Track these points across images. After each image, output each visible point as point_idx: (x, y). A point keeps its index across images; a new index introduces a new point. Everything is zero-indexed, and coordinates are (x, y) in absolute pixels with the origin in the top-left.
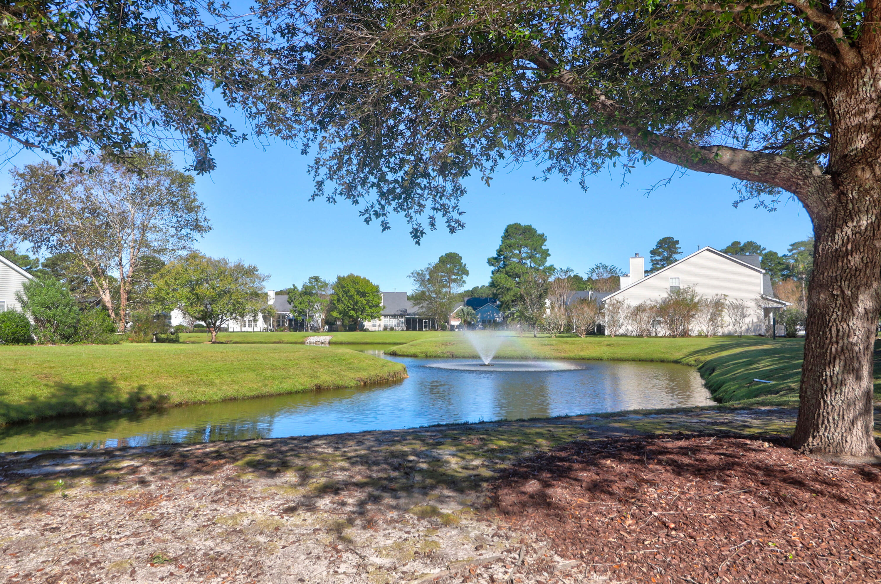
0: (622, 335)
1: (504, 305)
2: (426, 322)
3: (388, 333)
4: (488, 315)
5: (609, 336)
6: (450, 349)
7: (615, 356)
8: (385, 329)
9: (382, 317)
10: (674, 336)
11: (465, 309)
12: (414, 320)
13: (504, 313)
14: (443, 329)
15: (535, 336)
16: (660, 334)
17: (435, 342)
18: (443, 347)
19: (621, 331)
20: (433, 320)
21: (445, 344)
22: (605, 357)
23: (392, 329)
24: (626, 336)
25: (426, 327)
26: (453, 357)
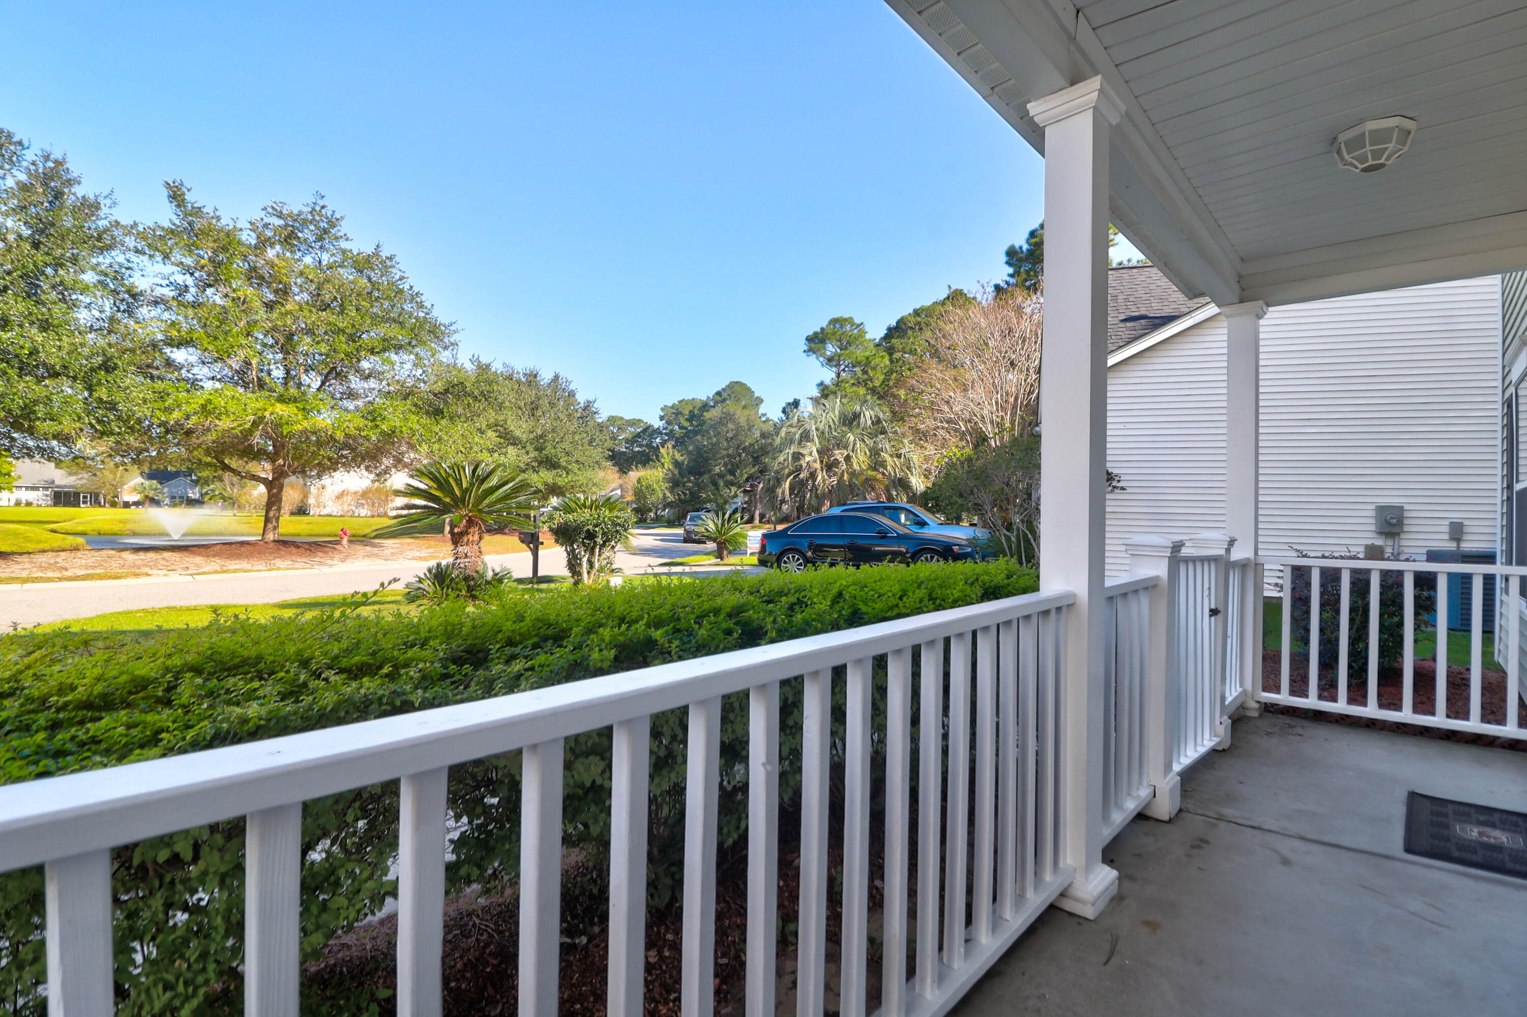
0: (327, 515)
1: (202, 481)
2: (85, 497)
3: (23, 509)
4: (179, 491)
5: (313, 516)
6: (129, 526)
7: (313, 532)
8: (18, 503)
9: (14, 489)
10: (373, 516)
11: (147, 483)
12: (67, 494)
13: (202, 488)
14: (114, 505)
15: (235, 515)
16: (362, 515)
17: (110, 520)
18: (122, 525)
19: (325, 511)
20: (97, 496)
21: (124, 522)
22: (302, 533)
23: (29, 504)
24: (330, 515)
25: (84, 503)
26: (135, 534)
